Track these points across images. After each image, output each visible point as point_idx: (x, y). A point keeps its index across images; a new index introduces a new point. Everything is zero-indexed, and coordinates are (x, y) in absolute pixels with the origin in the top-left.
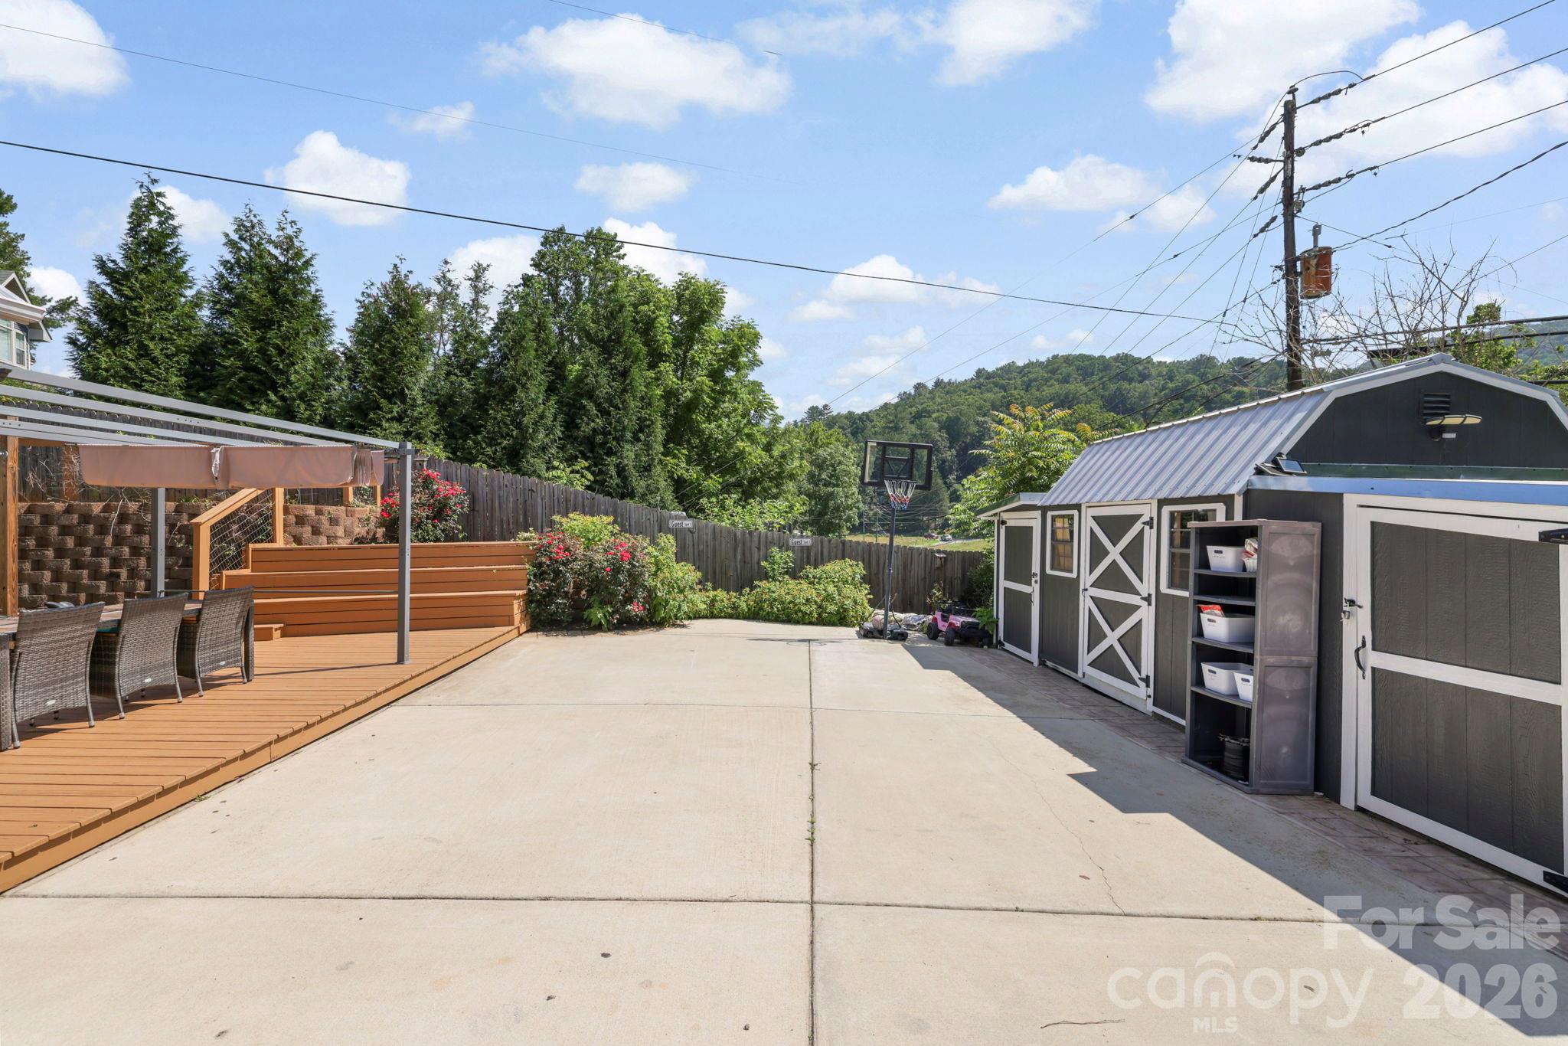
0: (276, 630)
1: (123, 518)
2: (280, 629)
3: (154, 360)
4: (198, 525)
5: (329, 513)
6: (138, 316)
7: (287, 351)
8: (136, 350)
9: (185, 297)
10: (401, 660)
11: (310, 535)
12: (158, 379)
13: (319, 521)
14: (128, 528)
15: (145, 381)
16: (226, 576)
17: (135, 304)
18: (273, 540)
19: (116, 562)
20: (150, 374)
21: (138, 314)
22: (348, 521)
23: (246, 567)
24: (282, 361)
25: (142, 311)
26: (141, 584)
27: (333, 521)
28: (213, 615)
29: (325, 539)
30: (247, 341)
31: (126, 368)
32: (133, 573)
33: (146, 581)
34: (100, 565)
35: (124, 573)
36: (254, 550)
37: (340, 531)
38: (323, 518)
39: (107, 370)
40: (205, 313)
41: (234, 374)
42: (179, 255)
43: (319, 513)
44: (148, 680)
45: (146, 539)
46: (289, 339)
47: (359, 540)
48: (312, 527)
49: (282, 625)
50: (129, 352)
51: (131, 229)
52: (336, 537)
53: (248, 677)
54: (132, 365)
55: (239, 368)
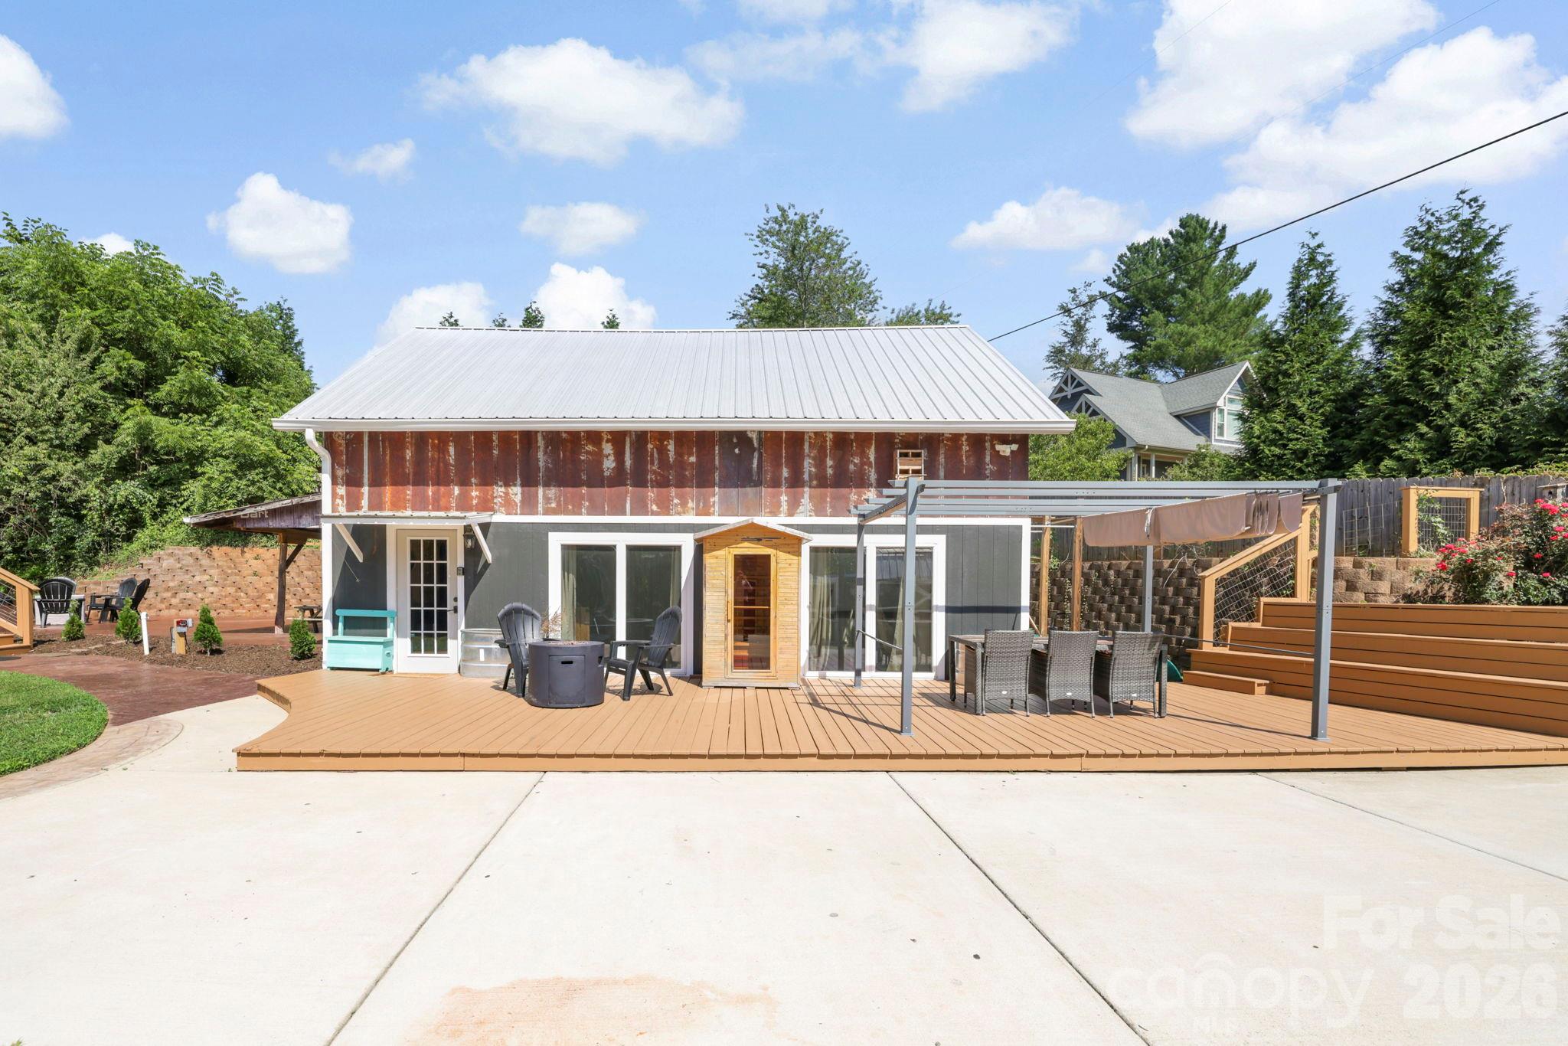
0: (1259, 685)
1: (1182, 572)
2: (1265, 684)
3: (1301, 418)
4: (1204, 578)
5: (1371, 565)
6: (1289, 378)
7: (1446, 369)
8: (1284, 412)
9: (1341, 342)
10: (1314, 735)
11: (1344, 590)
12: (1304, 435)
13: (1356, 576)
14: (1184, 581)
15: (1291, 440)
16: (1233, 628)
17: (1285, 367)
18: (1293, 595)
19: (1174, 611)
20: (1295, 432)
21: (1289, 376)
22: (1398, 576)
23: (1257, 621)
24: (1439, 383)
25: (1290, 372)
26: (1189, 630)
27: (1376, 575)
28: (1123, 652)
29: (1362, 596)
30: (1396, 370)
31: (1275, 431)
32: (1184, 621)
33: (1192, 627)
34: (1163, 611)
35: (1178, 619)
36: (1266, 604)
37: (1384, 587)
38: (1361, 571)
39: (1258, 437)
40: (1366, 351)
41: (1381, 411)
42: (1336, 300)
43: (1357, 565)
44: (1069, 694)
45: (1195, 590)
46: (1451, 352)
47: (1409, 598)
48: (1347, 581)
49: (1268, 682)
50: (1278, 415)
51: (1289, 295)
52: (1376, 594)
53: (1160, 713)
54: (1280, 427)
55: (1386, 404)
